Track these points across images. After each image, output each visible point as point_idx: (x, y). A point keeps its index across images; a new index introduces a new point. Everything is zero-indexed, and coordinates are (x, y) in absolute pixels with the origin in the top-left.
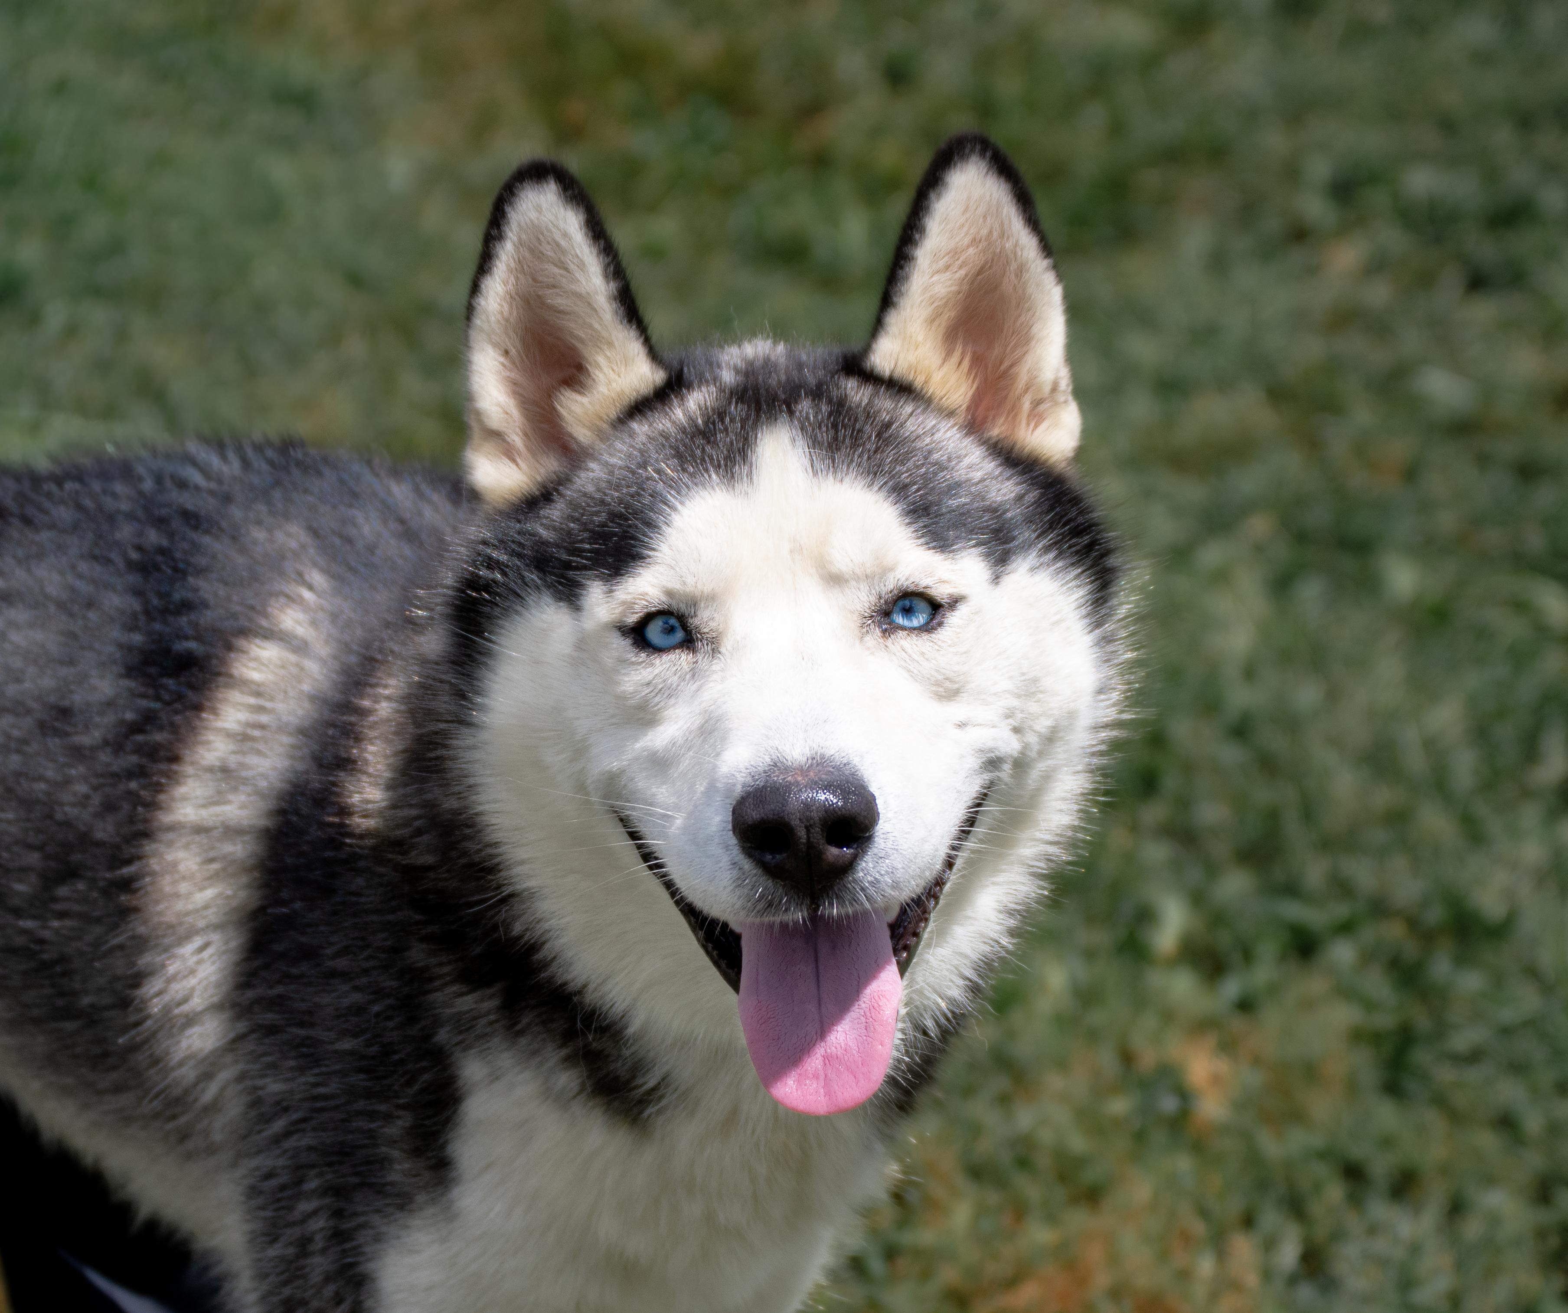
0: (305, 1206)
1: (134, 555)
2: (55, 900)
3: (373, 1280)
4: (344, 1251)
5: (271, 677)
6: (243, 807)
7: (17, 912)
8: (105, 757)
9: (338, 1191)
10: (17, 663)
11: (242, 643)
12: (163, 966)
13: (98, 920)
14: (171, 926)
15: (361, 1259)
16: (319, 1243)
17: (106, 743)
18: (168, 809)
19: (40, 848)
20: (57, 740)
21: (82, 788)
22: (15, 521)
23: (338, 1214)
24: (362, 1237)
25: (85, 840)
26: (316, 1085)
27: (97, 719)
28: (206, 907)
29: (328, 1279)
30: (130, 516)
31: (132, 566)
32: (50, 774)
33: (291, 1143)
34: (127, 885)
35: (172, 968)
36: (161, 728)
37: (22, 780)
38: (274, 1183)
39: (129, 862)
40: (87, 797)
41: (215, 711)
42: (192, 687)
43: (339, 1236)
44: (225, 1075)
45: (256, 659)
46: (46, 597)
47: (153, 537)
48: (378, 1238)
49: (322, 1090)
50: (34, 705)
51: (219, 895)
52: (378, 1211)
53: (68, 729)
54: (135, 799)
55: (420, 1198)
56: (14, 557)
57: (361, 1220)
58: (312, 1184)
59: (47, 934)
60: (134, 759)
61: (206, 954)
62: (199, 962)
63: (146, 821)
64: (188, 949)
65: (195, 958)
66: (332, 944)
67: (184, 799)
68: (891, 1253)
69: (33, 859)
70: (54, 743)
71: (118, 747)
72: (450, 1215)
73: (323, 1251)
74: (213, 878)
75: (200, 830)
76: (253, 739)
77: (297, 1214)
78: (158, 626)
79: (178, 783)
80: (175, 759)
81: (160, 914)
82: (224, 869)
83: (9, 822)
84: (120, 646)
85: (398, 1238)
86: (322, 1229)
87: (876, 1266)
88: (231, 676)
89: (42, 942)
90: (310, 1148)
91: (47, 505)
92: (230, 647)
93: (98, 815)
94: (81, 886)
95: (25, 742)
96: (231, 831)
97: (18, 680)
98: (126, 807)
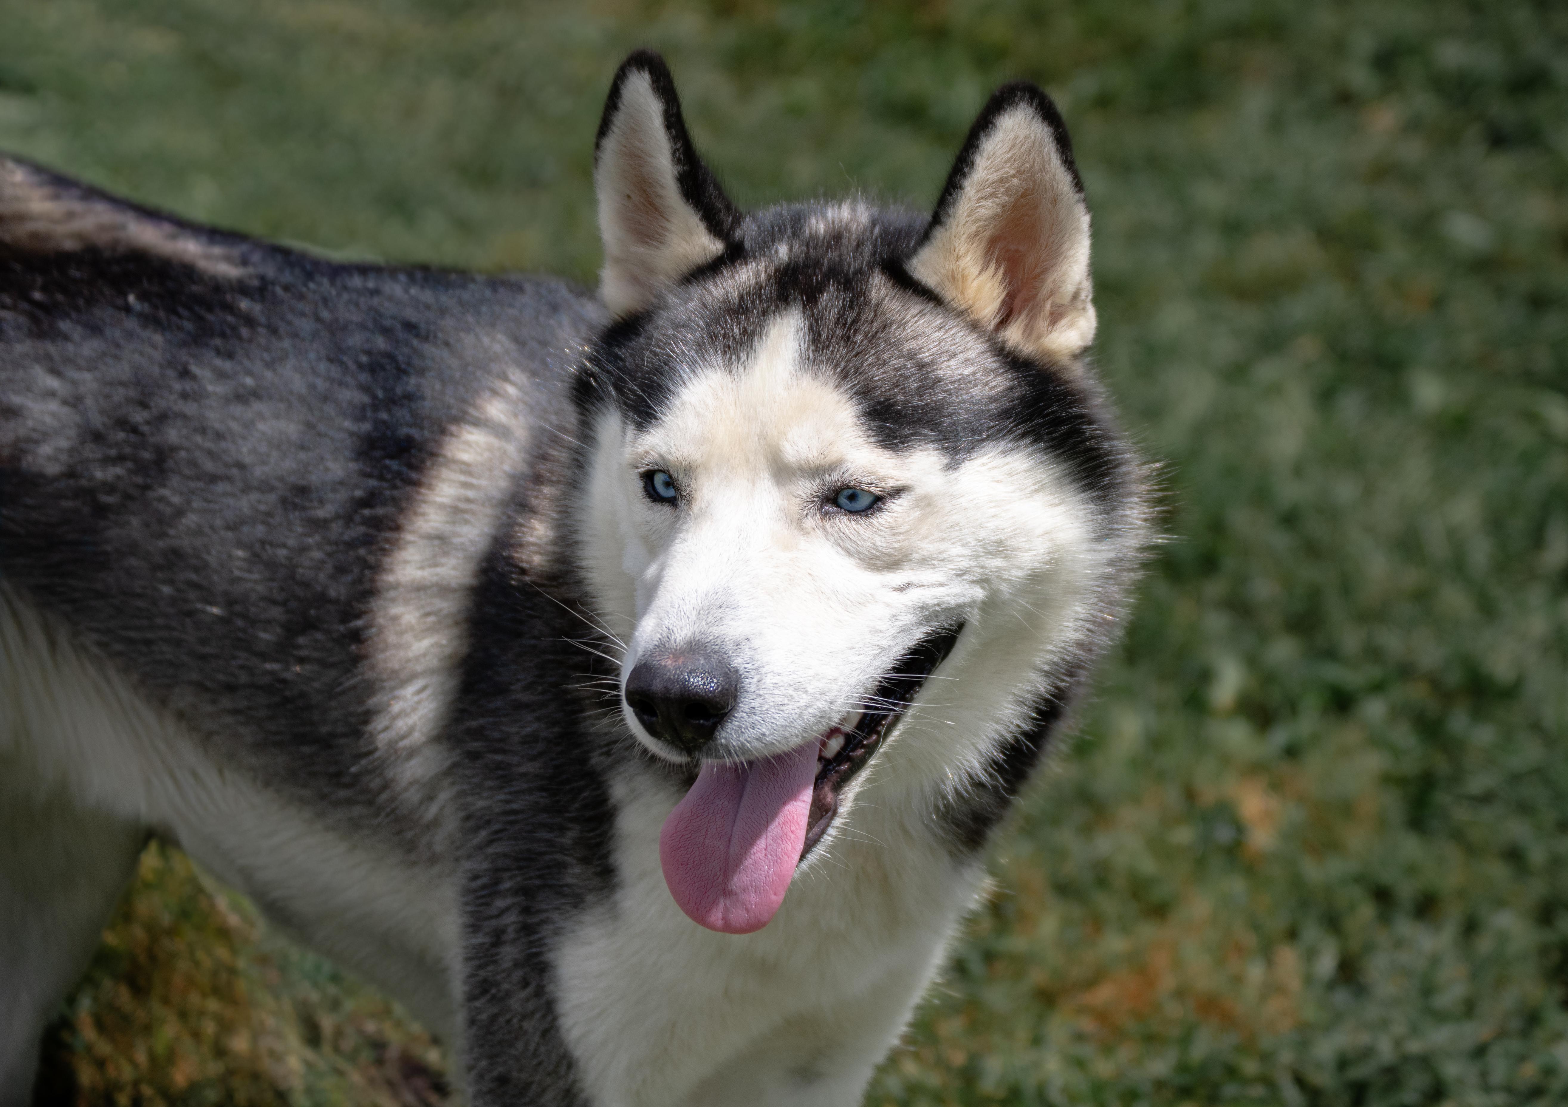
0: (500, 903)
1: (364, 359)
2: (299, 647)
3: (553, 967)
4: (531, 942)
5: (479, 458)
6: (454, 568)
7: (264, 656)
8: (336, 527)
9: (526, 892)
10: (263, 448)
11: (453, 428)
12: (389, 705)
13: (332, 665)
14: (394, 672)
15: (544, 949)
16: (511, 934)
17: (337, 517)
18: (391, 571)
19: (284, 604)
20: (297, 514)
21: (317, 555)
22: (262, 330)
23: (526, 911)
24: (545, 930)
25: (322, 599)
26: (507, 802)
27: (331, 496)
28: (425, 655)
29: (517, 965)
30: (362, 326)
31: (361, 366)
32: (291, 542)
33: (491, 850)
34: (356, 636)
35: (396, 707)
36: (384, 504)
37: (268, 547)
38: (479, 882)
39: (358, 616)
40: (323, 562)
41: (430, 487)
42: (411, 467)
43: (527, 929)
44: (444, 796)
45: (468, 443)
46: (291, 392)
47: (381, 343)
48: (557, 932)
49: (514, 806)
50: (278, 484)
51: (437, 645)
52: (558, 909)
53: (307, 504)
54: (365, 565)
55: (590, 898)
56: (262, 359)
57: (544, 916)
58: (507, 885)
59: (287, 675)
60: (362, 529)
61: (424, 695)
62: (419, 702)
63: (373, 581)
64: (409, 691)
65: (416, 698)
66: (518, 680)
67: (406, 562)
68: (989, 957)
69: (276, 612)
70: (294, 517)
71: (348, 519)
72: (615, 915)
73: (514, 941)
74: (430, 630)
75: (419, 588)
76: (463, 511)
77: (493, 911)
78: (384, 416)
79: (400, 548)
80: (398, 528)
81: (385, 661)
82: (439, 622)
83: (256, 582)
84: (352, 434)
85: (573, 931)
86: (514, 923)
87: (976, 967)
88: (444, 456)
89: (284, 681)
90: (505, 855)
91: (290, 317)
92: (443, 431)
93: (332, 577)
94: (319, 636)
95: (269, 514)
96: (443, 590)
97: (264, 463)
98: (356, 570)
